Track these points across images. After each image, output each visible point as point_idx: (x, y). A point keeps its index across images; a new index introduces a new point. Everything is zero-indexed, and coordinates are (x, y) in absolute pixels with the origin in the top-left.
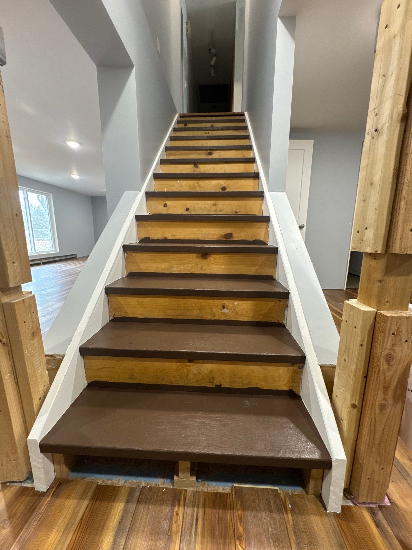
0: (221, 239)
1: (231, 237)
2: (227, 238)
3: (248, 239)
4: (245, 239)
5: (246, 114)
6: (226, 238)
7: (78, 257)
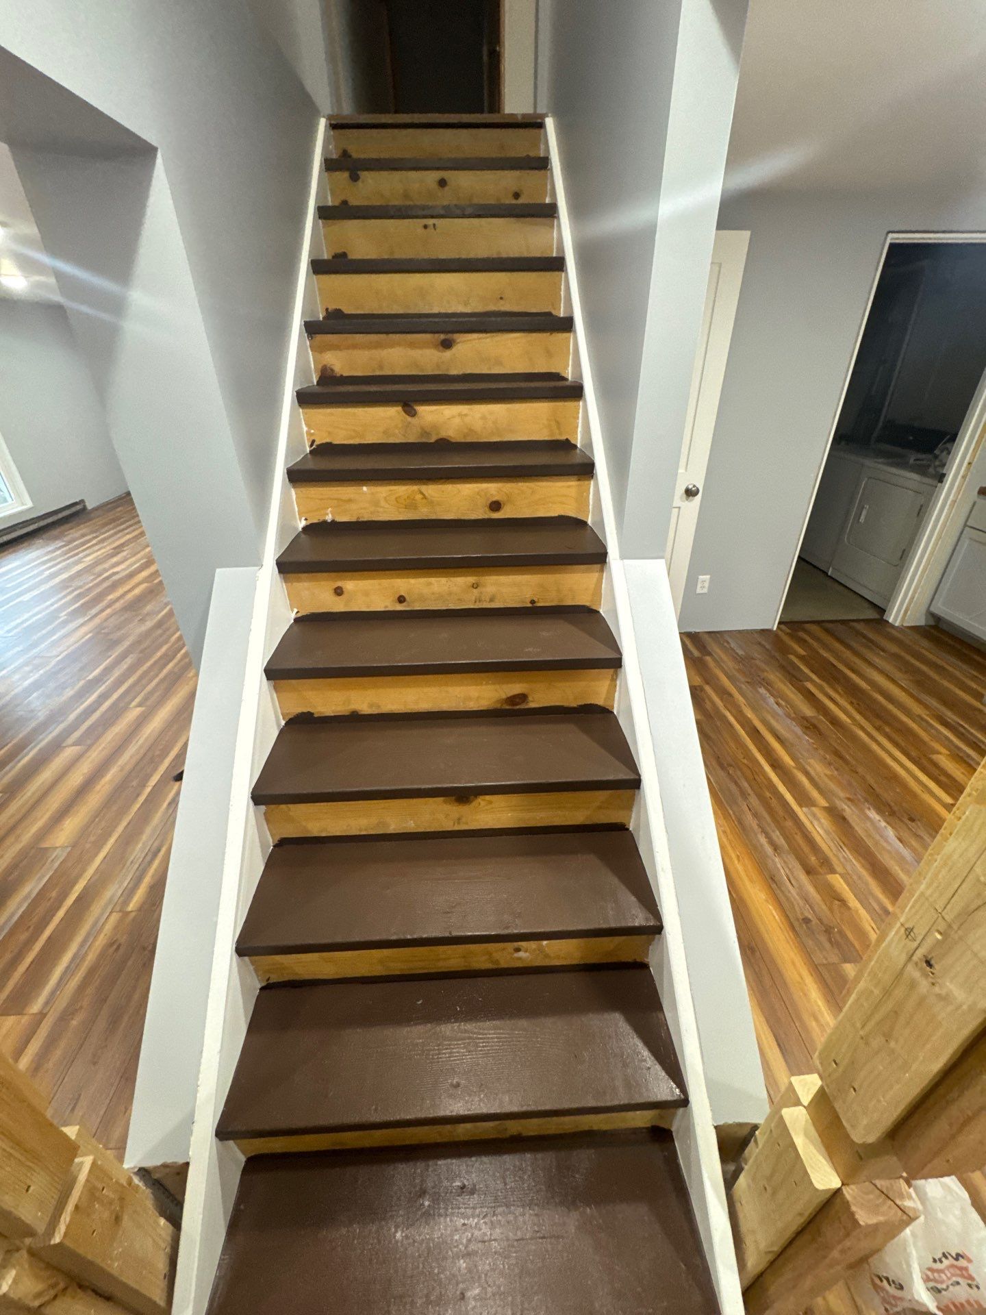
0: (498, 706)
1: (523, 702)
2: (514, 705)
3: (566, 704)
4: (557, 704)
5: (550, 123)
6: (509, 705)
7: (90, 506)
